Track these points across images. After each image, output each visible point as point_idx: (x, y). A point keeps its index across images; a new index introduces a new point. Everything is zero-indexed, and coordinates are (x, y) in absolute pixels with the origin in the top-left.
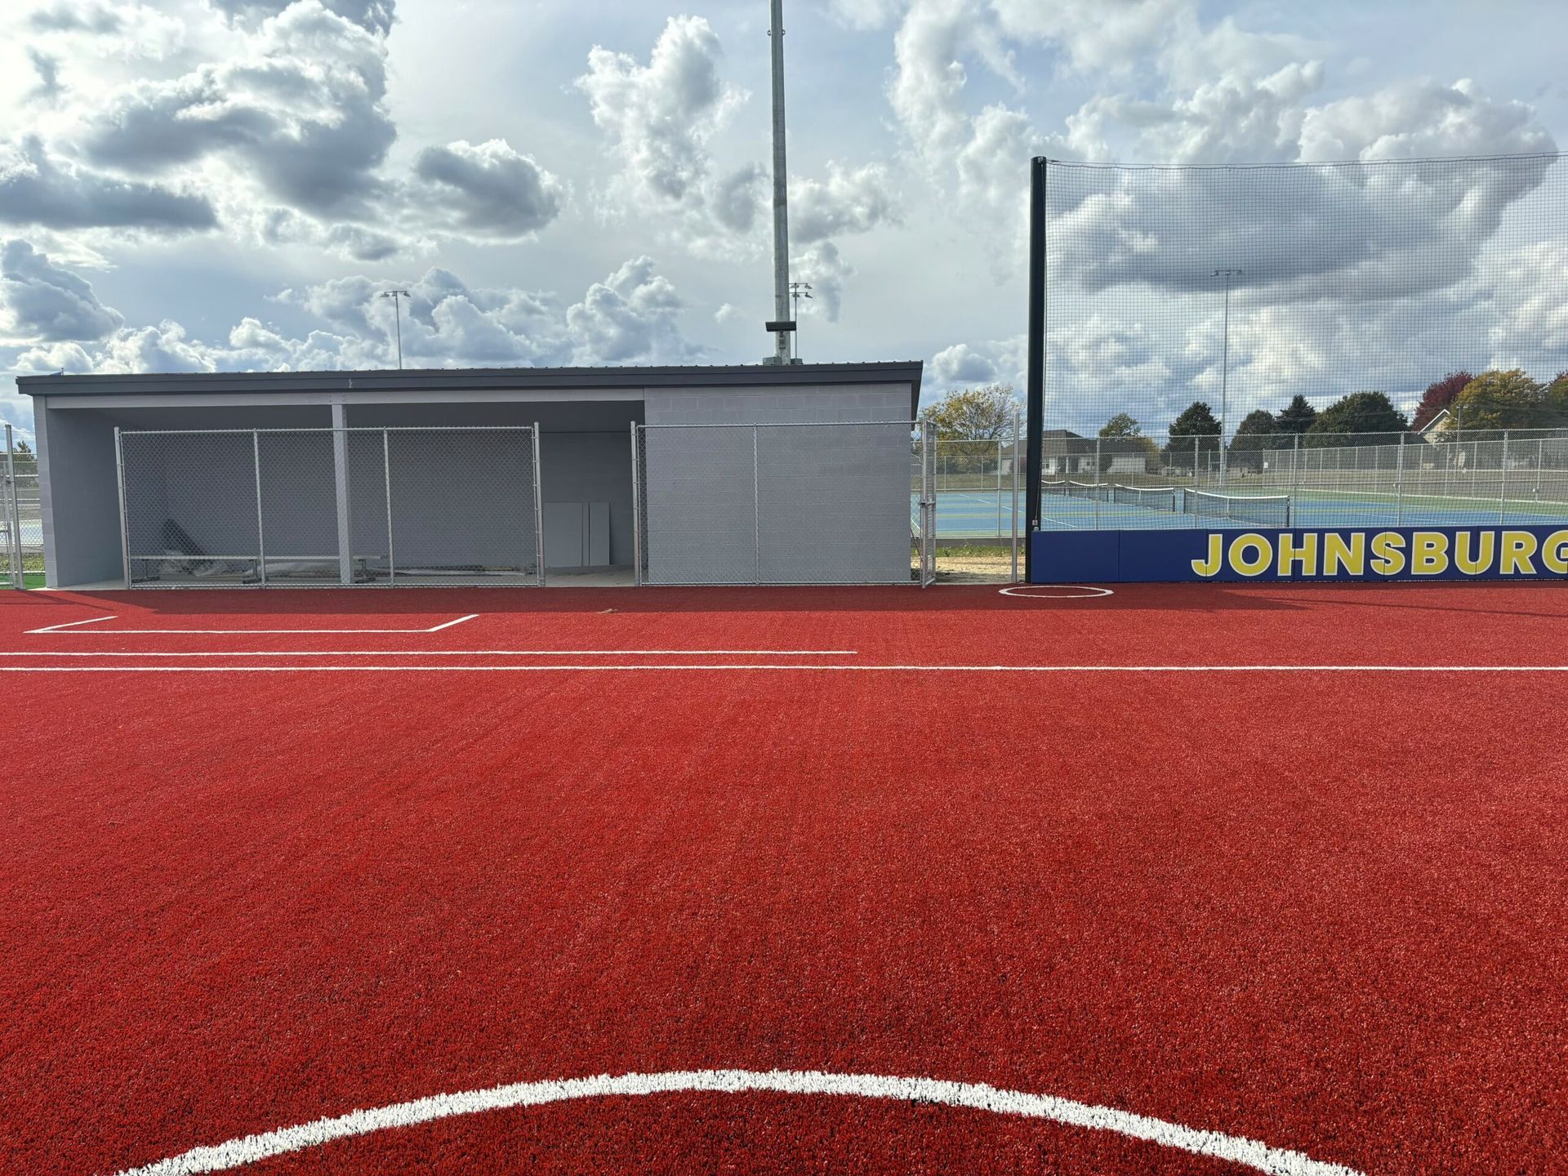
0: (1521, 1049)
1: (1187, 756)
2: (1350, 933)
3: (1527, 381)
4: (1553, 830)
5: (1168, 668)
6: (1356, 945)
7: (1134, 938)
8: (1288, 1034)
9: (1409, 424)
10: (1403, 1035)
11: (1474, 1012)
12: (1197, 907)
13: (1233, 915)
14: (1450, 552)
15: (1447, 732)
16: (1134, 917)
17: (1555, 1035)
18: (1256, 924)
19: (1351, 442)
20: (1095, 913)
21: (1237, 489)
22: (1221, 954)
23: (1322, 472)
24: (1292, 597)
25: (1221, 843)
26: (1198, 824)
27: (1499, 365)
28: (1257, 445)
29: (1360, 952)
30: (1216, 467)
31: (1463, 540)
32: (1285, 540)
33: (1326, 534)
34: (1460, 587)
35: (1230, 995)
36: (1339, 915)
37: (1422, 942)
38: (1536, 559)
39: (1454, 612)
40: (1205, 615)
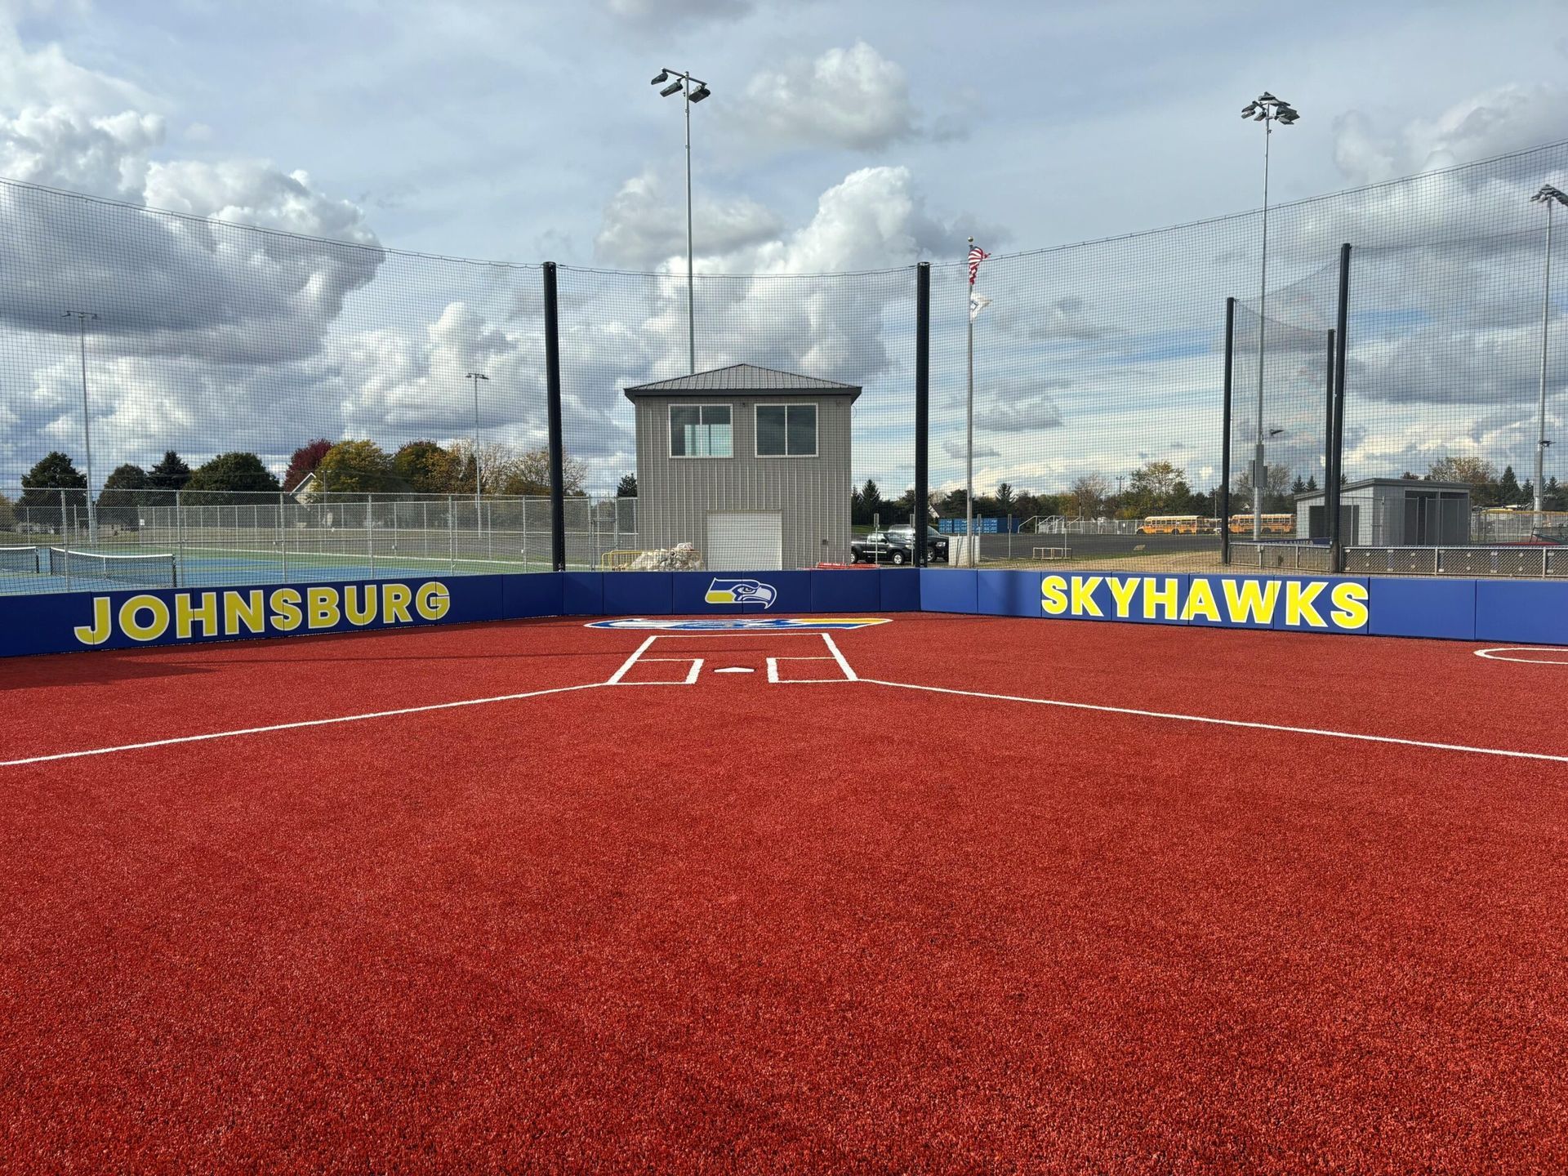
0: (510, 1084)
1: (108, 858)
2: (332, 1017)
3: (376, 451)
4: (482, 857)
5: (65, 755)
6: (340, 1027)
7: (82, 1109)
8: (291, 1162)
9: (281, 485)
10: (405, 1113)
11: (461, 1060)
12: (156, 1042)
13: (203, 1037)
14: (341, 605)
15: (374, 780)
16: (77, 1081)
17: (532, 1057)
18: (230, 1040)
19: (229, 501)
20: (22, 1093)
21: (111, 547)
22: (197, 1092)
23: (202, 530)
24: (195, 659)
25: (170, 954)
26: (137, 937)
27: (352, 435)
28: (129, 500)
29: (345, 1035)
30: (84, 524)
31: (351, 592)
32: (182, 601)
33: (225, 593)
34: (354, 638)
35: (216, 1140)
36: (316, 999)
37: (400, 1002)
38: (412, 608)
39: (352, 662)
40: (101, 688)
